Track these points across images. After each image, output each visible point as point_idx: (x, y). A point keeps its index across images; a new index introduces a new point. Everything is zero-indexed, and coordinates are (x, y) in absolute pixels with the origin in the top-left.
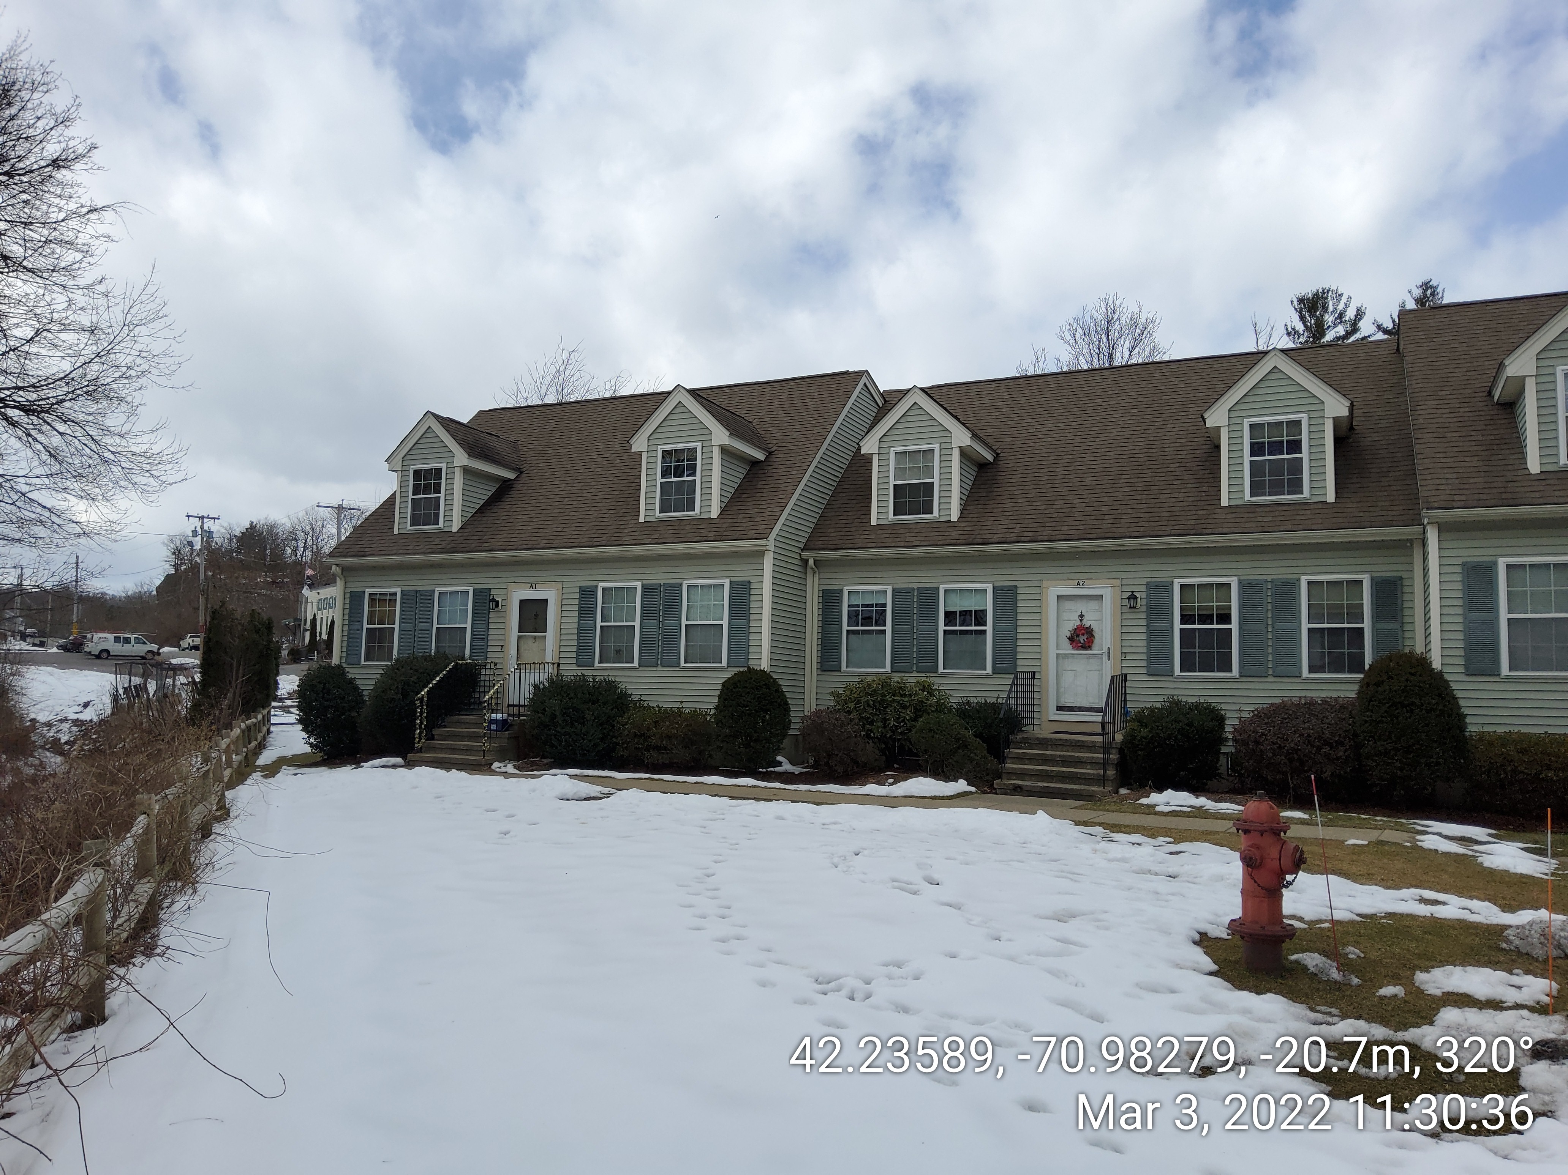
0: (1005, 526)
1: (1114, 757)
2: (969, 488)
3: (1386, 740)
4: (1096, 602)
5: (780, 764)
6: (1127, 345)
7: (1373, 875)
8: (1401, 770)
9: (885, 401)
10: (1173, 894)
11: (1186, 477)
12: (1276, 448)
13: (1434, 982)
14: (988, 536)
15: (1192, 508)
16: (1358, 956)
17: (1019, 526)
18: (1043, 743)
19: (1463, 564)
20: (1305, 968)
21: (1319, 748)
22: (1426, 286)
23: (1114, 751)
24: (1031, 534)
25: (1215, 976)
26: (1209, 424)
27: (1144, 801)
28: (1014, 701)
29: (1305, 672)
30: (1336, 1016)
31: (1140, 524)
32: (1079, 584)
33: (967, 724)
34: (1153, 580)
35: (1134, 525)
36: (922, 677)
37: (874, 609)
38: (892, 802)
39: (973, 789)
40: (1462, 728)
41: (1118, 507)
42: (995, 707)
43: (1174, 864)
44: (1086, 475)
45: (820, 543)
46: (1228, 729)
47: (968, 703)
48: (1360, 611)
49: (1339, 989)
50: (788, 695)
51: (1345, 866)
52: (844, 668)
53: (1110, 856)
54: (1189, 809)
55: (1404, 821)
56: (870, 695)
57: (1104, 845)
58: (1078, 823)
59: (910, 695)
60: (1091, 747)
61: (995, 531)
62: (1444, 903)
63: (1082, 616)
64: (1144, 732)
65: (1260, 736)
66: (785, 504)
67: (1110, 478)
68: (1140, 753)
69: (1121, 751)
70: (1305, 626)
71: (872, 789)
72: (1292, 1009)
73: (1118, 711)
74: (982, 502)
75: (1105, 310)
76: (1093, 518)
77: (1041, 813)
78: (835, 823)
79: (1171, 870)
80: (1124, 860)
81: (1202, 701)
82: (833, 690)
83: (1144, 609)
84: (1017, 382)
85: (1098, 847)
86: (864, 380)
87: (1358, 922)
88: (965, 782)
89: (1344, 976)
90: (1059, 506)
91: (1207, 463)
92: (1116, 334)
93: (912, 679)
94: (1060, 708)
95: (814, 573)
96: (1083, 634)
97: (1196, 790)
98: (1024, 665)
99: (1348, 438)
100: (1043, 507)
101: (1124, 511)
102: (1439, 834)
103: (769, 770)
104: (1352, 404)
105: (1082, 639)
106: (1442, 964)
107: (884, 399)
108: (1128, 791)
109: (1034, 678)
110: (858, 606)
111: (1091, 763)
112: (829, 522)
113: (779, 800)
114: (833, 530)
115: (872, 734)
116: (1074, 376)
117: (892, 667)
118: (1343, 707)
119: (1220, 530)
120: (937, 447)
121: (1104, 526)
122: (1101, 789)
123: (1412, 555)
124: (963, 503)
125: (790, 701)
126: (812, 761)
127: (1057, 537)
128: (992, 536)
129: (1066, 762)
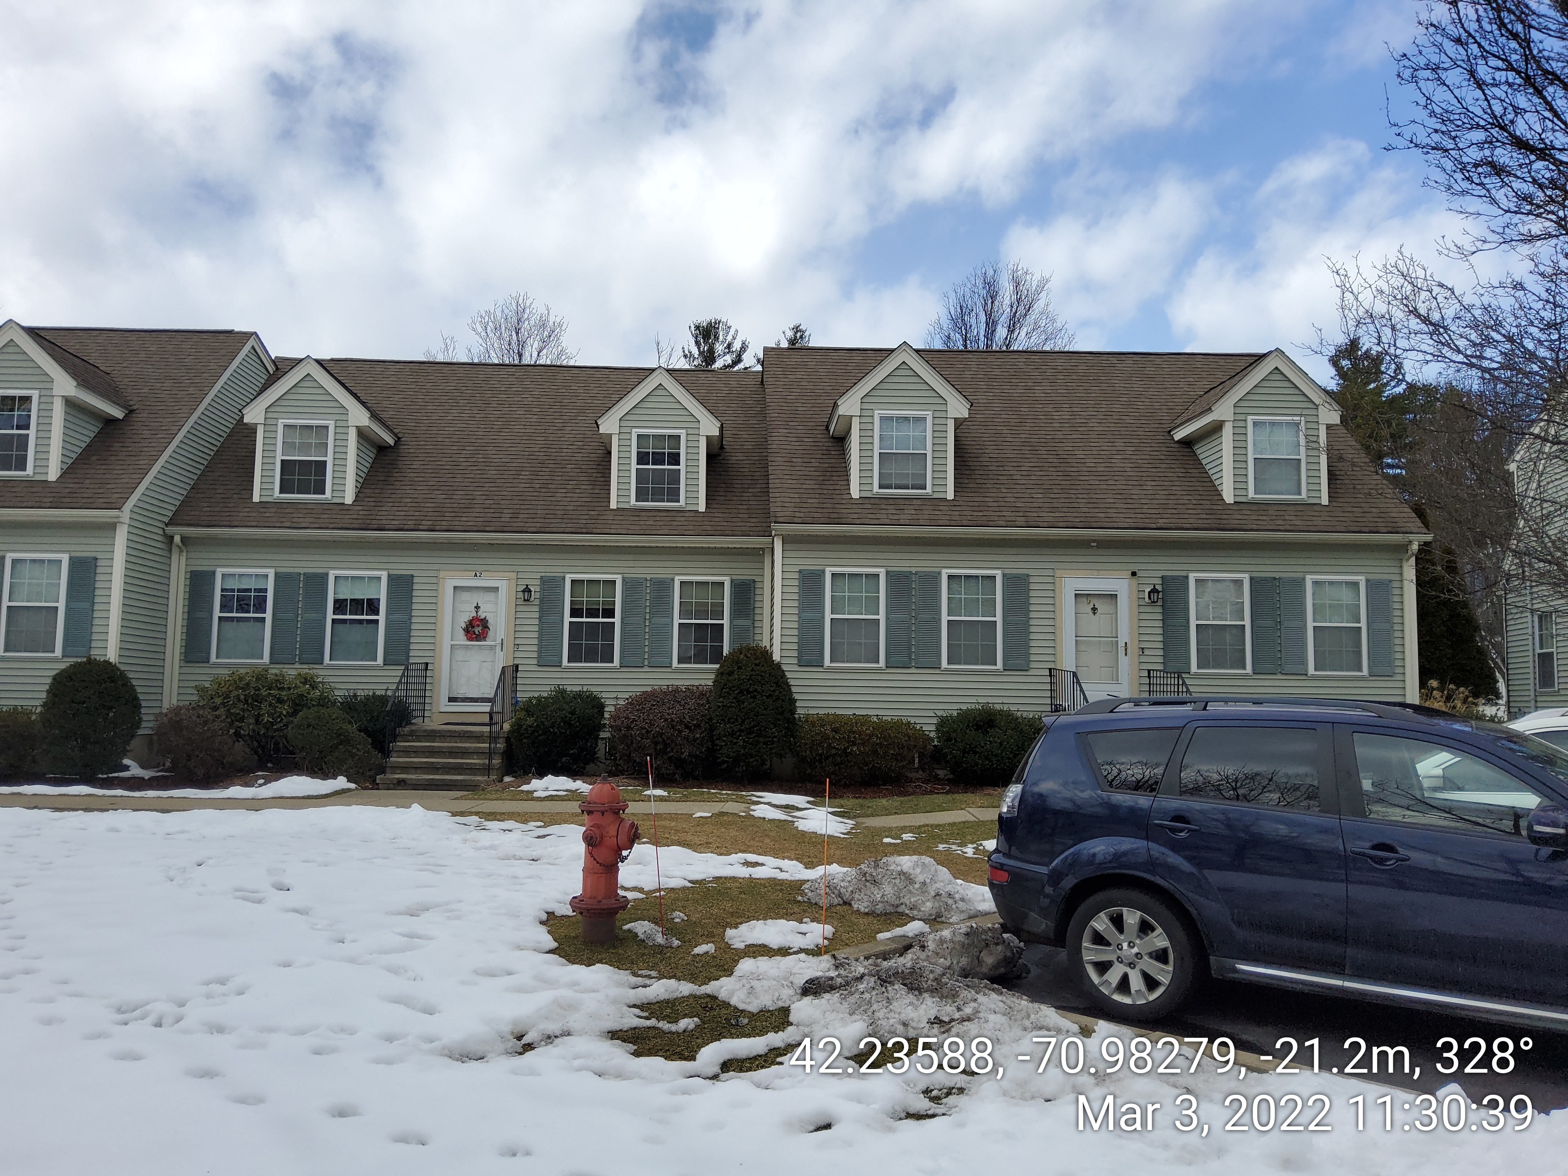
0: (404, 513)
1: (501, 746)
2: (366, 471)
3: (733, 723)
4: (493, 593)
5: (127, 768)
6: (536, 345)
7: (710, 843)
8: (744, 748)
9: (277, 369)
10: (530, 878)
11: (581, 479)
12: (658, 459)
13: (740, 937)
14: (384, 522)
15: (584, 508)
16: (683, 920)
17: (417, 514)
18: (432, 735)
19: (800, 571)
20: (636, 935)
21: (680, 731)
22: (797, 329)
23: (501, 740)
24: (430, 523)
25: (554, 953)
26: (602, 430)
27: (525, 788)
28: (403, 693)
29: (675, 663)
30: (654, 978)
31: (535, 520)
32: (476, 575)
33: (352, 717)
34: (548, 574)
35: (530, 520)
36: (305, 669)
37: (252, 594)
38: (255, 805)
39: (353, 786)
40: (793, 711)
41: (517, 502)
42: (383, 699)
43: (540, 848)
44: (487, 468)
45: (189, 518)
46: (607, 715)
47: (355, 696)
48: (721, 609)
49: (661, 953)
50: (139, 690)
51: (689, 837)
52: (213, 658)
53: (479, 845)
54: (565, 793)
55: (744, 793)
56: (242, 688)
57: (475, 834)
58: (454, 814)
59: (289, 689)
60: (478, 737)
61: (392, 517)
62: (763, 865)
63: (477, 607)
64: (530, 721)
65: (632, 722)
66: (145, 471)
67: (512, 473)
68: (525, 740)
69: (508, 739)
70: (677, 621)
71: (236, 791)
72: (616, 976)
73: (508, 701)
74: (379, 486)
75: (515, 308)
76: (492, 511)
77: (416, 807)
78: (182, 832)
79: (534, 854)
80: (492, 847)
81: (585, 690)
82: (197, 683)
83: (537, 602)
84: (422, 366)
85: (469, 836)
86: (252, 342)
87: (688, 888)
88: (345, 779)
89: (667, 939)
90: (459, 497)
91: (601, 467)
92: (526, 333)
93: (291, 671)
94: (451, 700)
95: (181, 551)
96: (478, 626)
97: (573, 774)
98: (417, 656)
99: (719, 455)
100: (444, 496)
101: (522, 507)
102: (769, 804)
103: (110, 775)
104: (722, 425)
105: (477, 630)
106: (748, 919)
107: (276, 366)
108: (513, 779)
109: (426, 669)
110: (233, 590)
111: (478, 753)
112: (202, 495)
113: (116, 810)
114: (206, 505)
115: (242, 732)
116: (481, 368)
117: (271, 659)
118: (702, 694)
119: (608, 531)
120: (331, 424)
121: (503, 519)
122: (486, 778)
123: (763, 562)
124: (359, 485)
125: (141, 697)
126: (168, 764)
127: (457, 528)
128: (389, 522)
129: (452, 753)
